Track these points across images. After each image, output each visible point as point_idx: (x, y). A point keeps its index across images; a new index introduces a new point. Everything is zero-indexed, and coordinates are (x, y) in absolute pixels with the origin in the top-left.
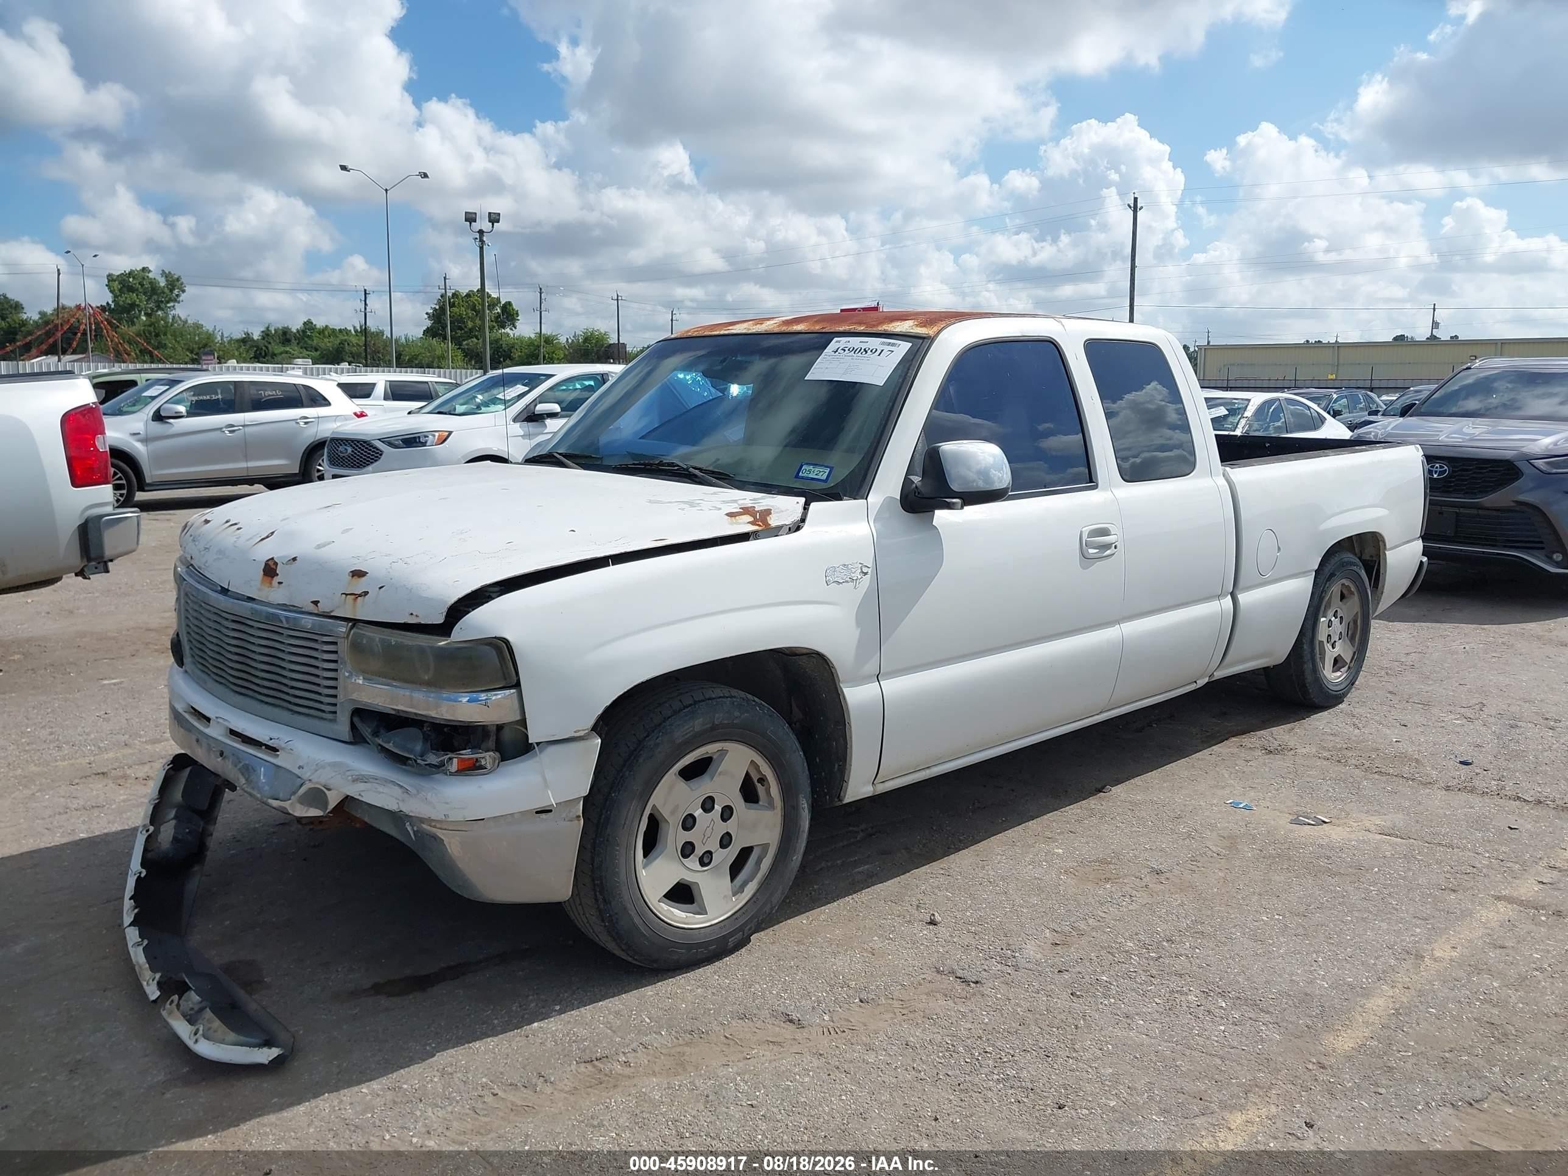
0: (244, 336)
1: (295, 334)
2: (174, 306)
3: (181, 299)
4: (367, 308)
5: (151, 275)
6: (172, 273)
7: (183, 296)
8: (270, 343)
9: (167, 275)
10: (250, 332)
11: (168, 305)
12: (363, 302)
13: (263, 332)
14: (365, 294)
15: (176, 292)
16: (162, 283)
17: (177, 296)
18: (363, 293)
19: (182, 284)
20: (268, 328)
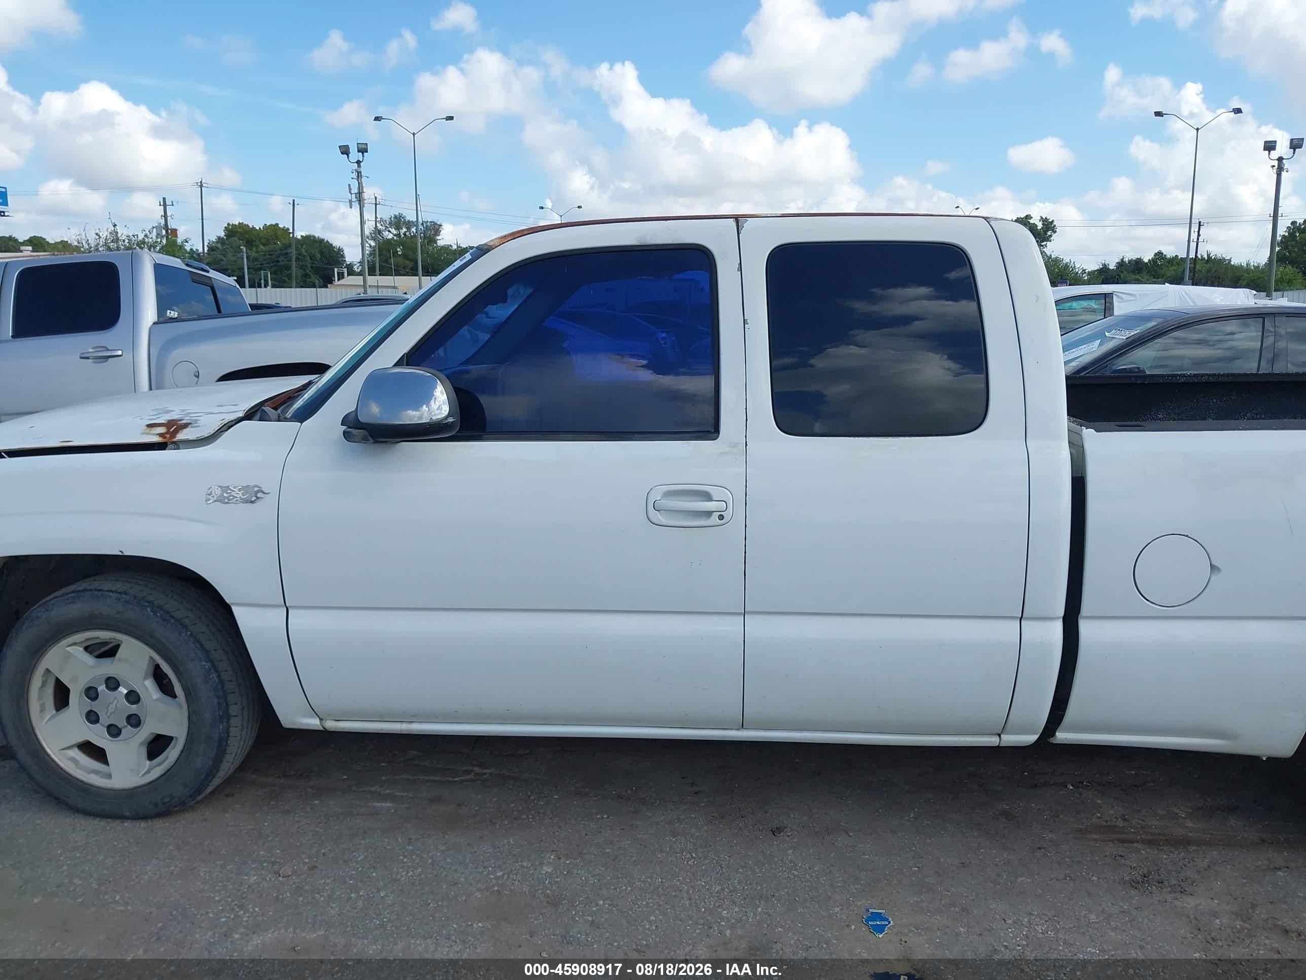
0: (1101, 267)
1: (1147, 263)
2: (1046, 245)
3: (1052, 238)
4: (1200, 238)
5: (1031, 221)
6: (1048, 218)
7: (1054, 236)
8: (1122, 272)
9: (1044, 220)
10: (1106, 263)
11: (1042, 244)
12: (1197, 233)
13: (1118, 263)
14: (1200, 225)
15: (1049, 233)
16: (1040, 225)
17: (1051, 236)
18: (1198, 224)
19: (1055, 226)
20: (1122, 260)
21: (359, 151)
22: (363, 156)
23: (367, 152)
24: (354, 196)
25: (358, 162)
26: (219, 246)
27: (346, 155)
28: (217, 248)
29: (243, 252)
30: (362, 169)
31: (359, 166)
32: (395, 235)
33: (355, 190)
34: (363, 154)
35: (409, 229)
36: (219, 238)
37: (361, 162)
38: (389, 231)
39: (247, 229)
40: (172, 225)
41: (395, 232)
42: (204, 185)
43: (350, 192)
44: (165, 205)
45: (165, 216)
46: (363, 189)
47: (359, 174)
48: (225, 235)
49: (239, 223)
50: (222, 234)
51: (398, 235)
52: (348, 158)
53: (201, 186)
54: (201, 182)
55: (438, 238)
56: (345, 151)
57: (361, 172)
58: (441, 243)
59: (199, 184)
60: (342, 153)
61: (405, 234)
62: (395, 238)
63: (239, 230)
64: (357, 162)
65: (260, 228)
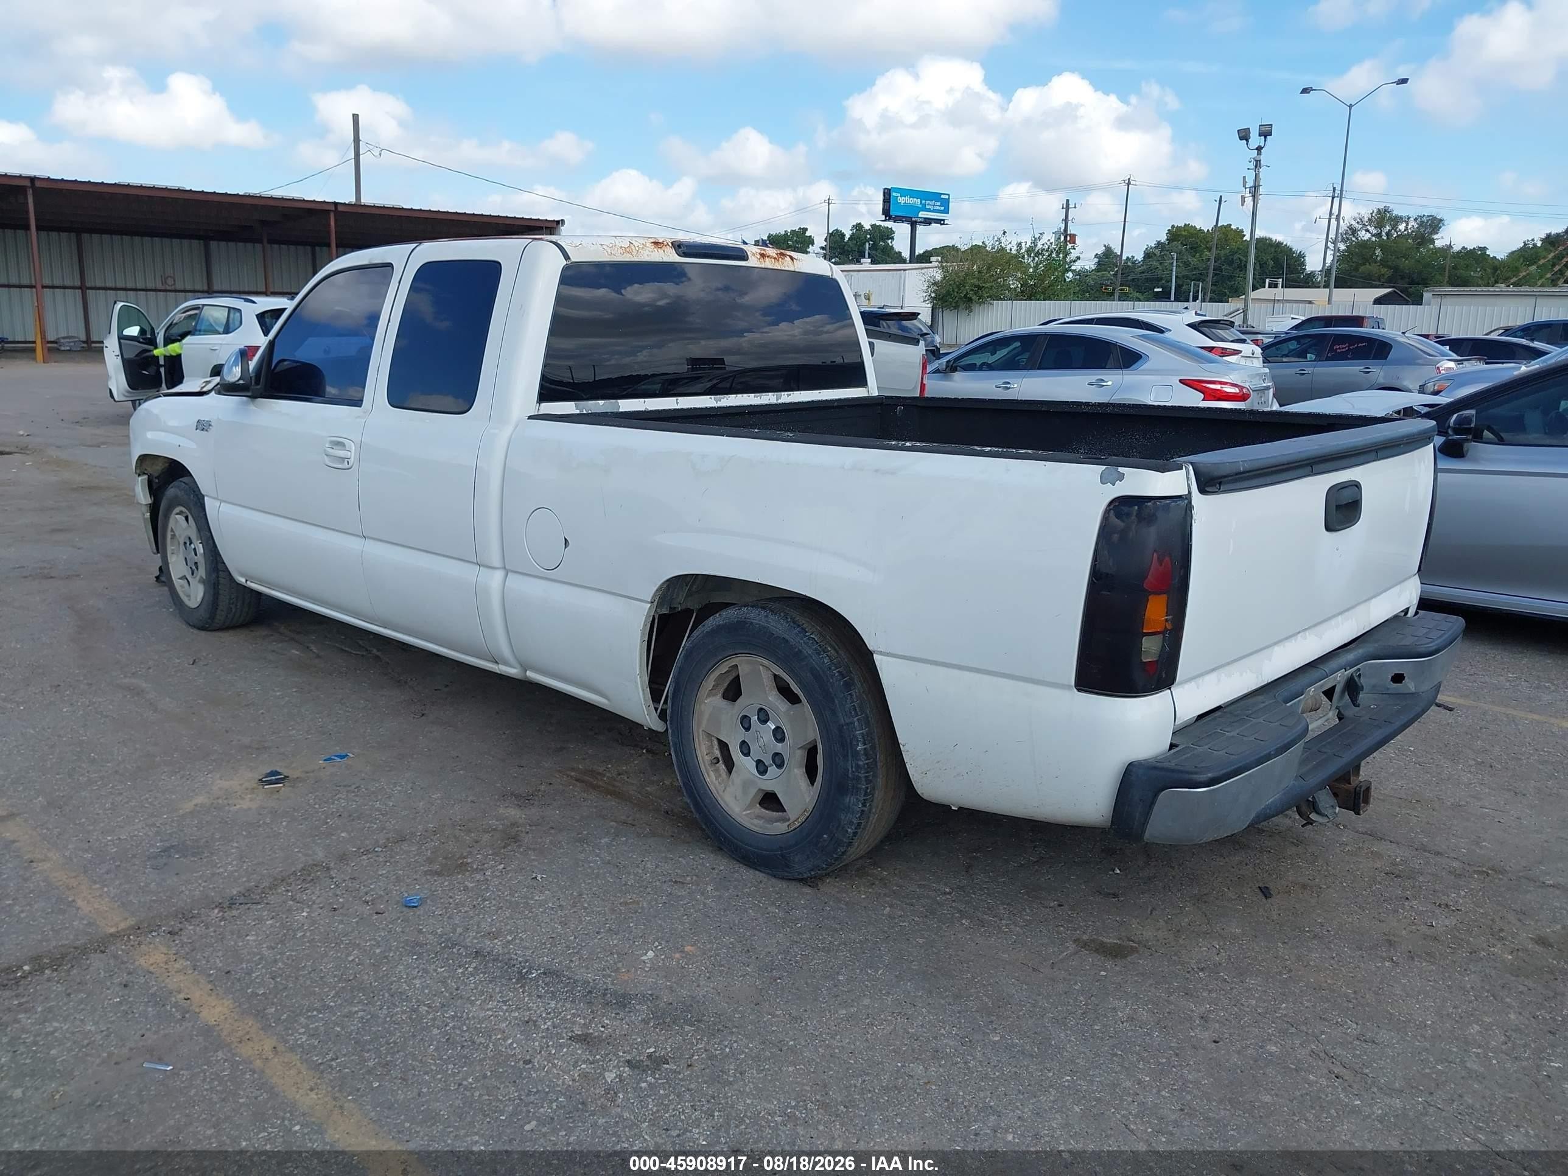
21: (1260, 136)
22: (1265, 141)
23: (1271, 135)
24: (1248, 190)
25: (1259, 149)
26: (1157, 252)
27: (1245, 141)
28: (1155, 255)
29: (1173, 258)
30: (1262, 157)
31: (1259, 154)
32: (1373, 235)
33: (1250, 183)
34: (1265, 137)
35: (1395, 227)
36: (1159, 243)
37: (1262, 148)
38: (1367, 231)
39: (1192, 231)
40: (1071, 230)
41: (1375, 232)
42: (1132, 182)
43: (1244, 186)
44: (1067, 208)
45: (1066, 220)
46: (1259, 182)
47: (1258, 164)
48: (1167, 240)
49: (1185, 225)
50: (1163, 238)
51: (1379, 235)
52: (1247, 144)
53: (1129, 184)
54: (1129, 179)
55: (1435, 237)
56: (1244, 135)
57: (1260, 161)
58: (1439, 244)
59: (1127, 182)
60: (1241, 139)
61: (1388, 234)
62: (1374, 239)
63: (1183, 233)
64: (1257, 149)
65: (1208, 230)
